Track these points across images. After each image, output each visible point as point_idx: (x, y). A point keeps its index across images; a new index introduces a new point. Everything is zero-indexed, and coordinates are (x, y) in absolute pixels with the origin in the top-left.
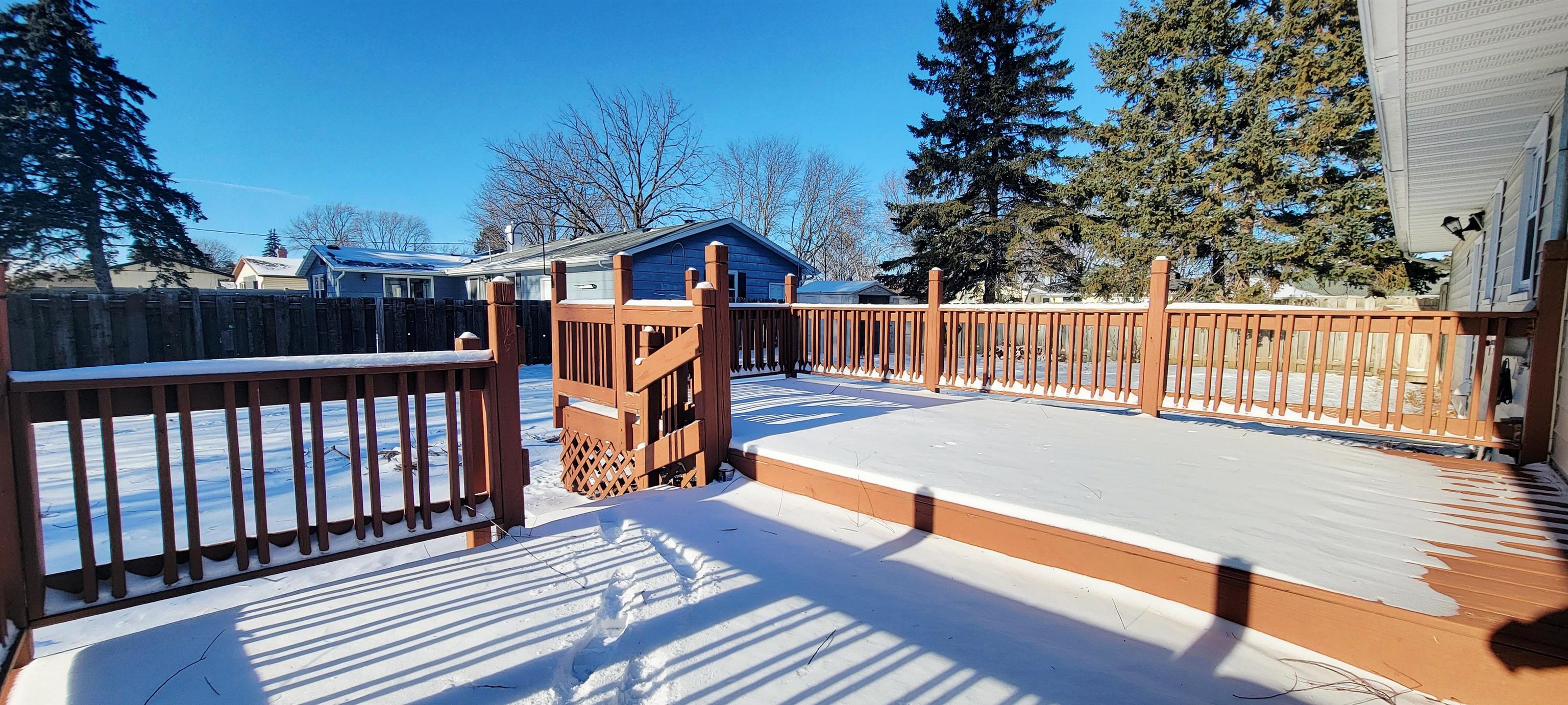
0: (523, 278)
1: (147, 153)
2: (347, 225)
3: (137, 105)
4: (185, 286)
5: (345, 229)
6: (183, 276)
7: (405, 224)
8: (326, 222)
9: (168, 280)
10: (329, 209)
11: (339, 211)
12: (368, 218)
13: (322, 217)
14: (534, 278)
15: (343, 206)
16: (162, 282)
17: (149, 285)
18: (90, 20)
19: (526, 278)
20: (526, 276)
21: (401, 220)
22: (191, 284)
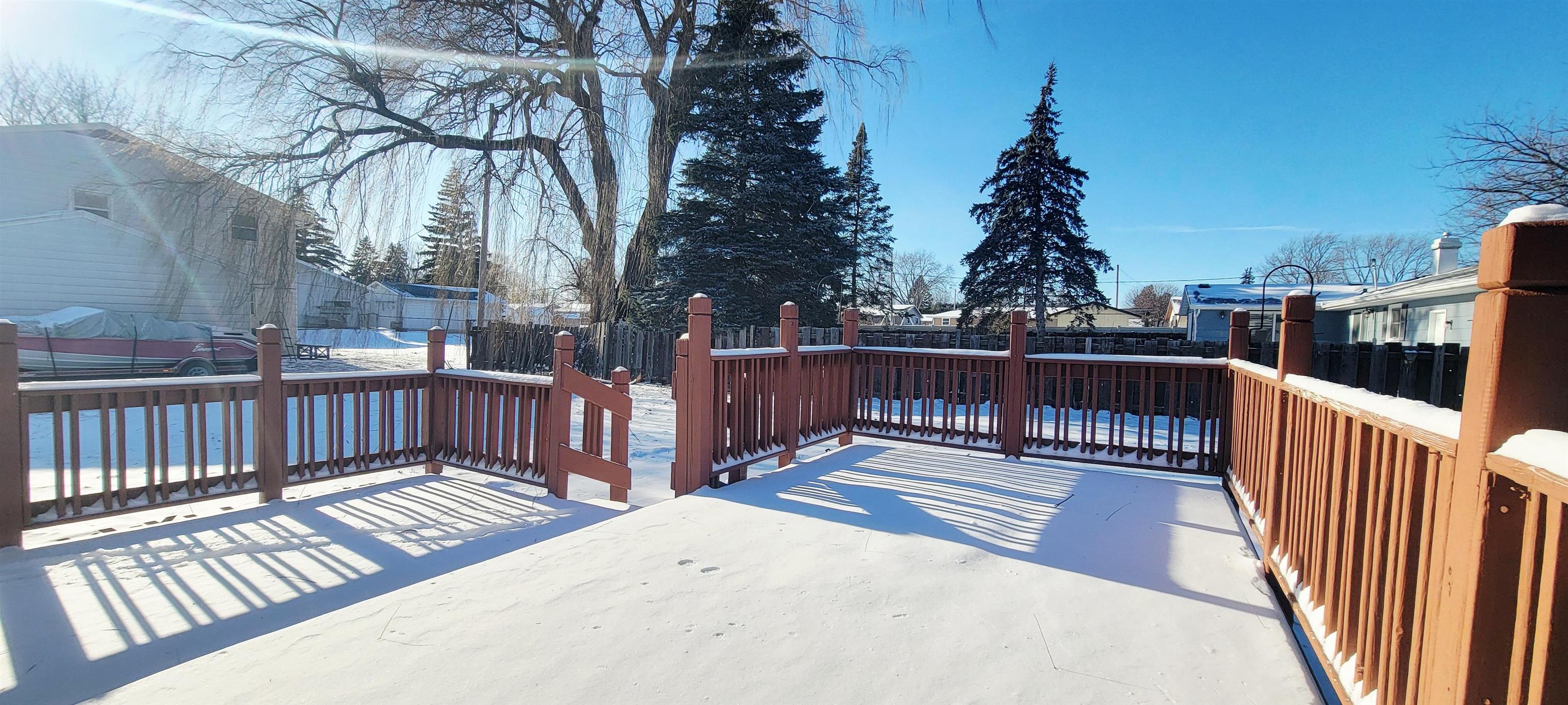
0: (1410, 310)
1: (1077, 221)
2: (1326, 255)
3: (1078, 188)
4: (1091, 325)
5: (1323, 260)
6: (1090, 318)
7: (1404, 246)
8: (1302, 255)
9: (1081, 321)
10: (1305, 242)
11: (1317, 242)
12: (1355, 244)
13: (1298, 250)
14: (1423, 310)
15: (1324, 235)
16: (1078, 322)
17: (1070, 324)
18: (1056, 134)
19: (1414, 310)
20: (1414, 307)
21: (1399, 242)
22: (1097, 324)
